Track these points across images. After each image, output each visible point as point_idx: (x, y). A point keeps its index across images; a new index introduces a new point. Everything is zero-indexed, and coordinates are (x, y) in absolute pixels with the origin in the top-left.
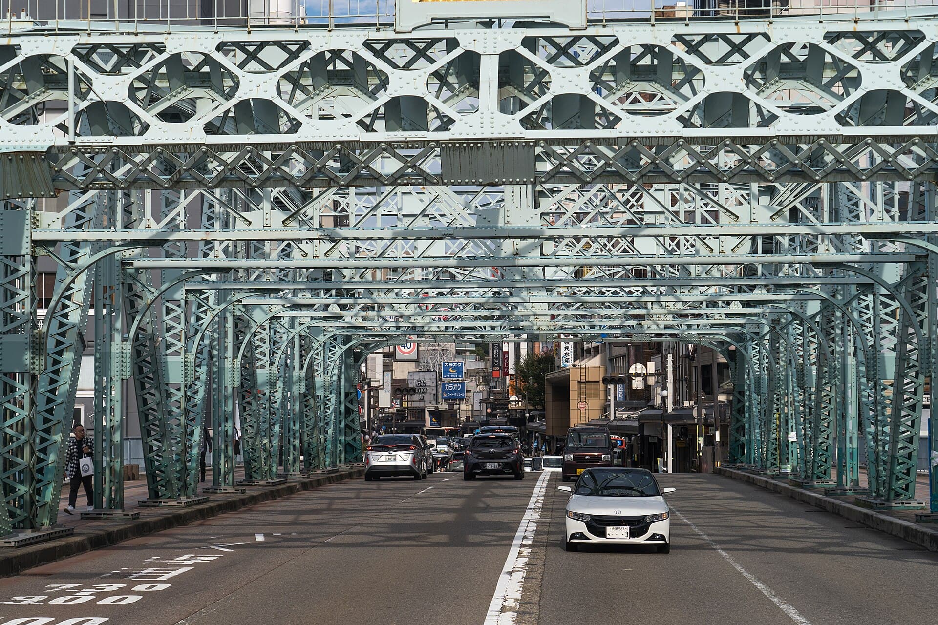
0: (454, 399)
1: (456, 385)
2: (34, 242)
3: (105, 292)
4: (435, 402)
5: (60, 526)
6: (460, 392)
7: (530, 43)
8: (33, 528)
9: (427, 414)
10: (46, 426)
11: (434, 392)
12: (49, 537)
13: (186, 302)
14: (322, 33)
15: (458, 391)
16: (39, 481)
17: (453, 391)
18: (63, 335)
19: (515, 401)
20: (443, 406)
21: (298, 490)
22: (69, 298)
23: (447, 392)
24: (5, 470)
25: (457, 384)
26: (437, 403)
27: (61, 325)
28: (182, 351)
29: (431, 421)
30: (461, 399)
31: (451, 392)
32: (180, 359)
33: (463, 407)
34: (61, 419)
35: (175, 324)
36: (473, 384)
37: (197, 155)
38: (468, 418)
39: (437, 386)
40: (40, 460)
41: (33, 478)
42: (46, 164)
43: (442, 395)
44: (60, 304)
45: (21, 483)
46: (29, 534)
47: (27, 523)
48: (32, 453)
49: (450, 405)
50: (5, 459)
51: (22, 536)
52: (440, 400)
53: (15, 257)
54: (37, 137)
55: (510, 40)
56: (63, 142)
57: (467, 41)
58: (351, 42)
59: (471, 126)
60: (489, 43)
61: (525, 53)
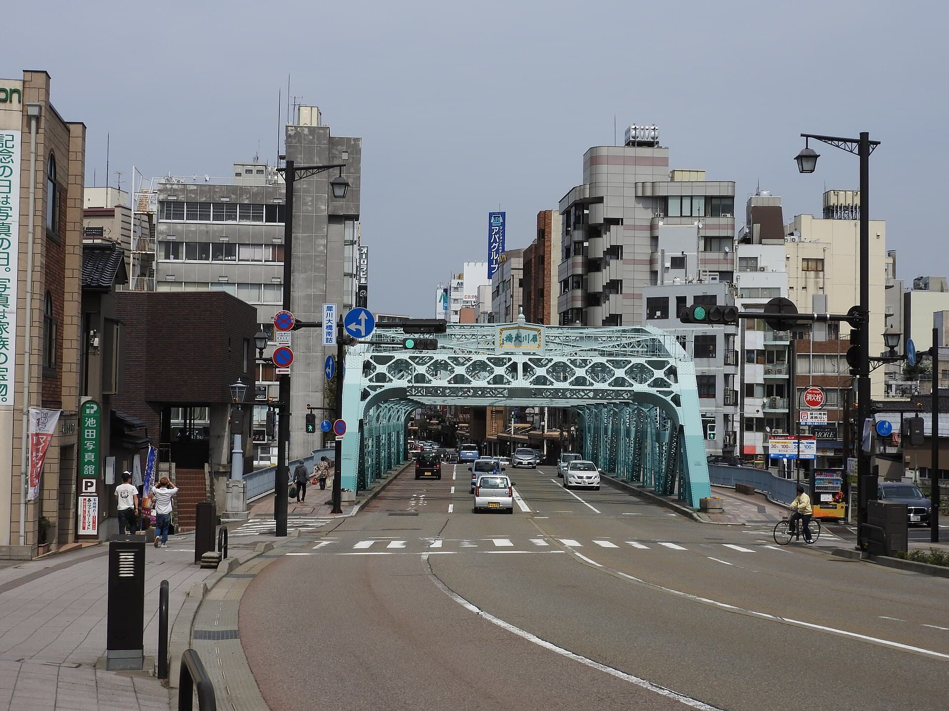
7: (531, 360)
14: (476, 355)
42: (407, 391)
54: (403, 383)
55: (526, 359)
56: (410, 385)
57: (514, 359)
58: (483, 358)
59: (515, 384)
60: (520, 360)
61: (529, 362)
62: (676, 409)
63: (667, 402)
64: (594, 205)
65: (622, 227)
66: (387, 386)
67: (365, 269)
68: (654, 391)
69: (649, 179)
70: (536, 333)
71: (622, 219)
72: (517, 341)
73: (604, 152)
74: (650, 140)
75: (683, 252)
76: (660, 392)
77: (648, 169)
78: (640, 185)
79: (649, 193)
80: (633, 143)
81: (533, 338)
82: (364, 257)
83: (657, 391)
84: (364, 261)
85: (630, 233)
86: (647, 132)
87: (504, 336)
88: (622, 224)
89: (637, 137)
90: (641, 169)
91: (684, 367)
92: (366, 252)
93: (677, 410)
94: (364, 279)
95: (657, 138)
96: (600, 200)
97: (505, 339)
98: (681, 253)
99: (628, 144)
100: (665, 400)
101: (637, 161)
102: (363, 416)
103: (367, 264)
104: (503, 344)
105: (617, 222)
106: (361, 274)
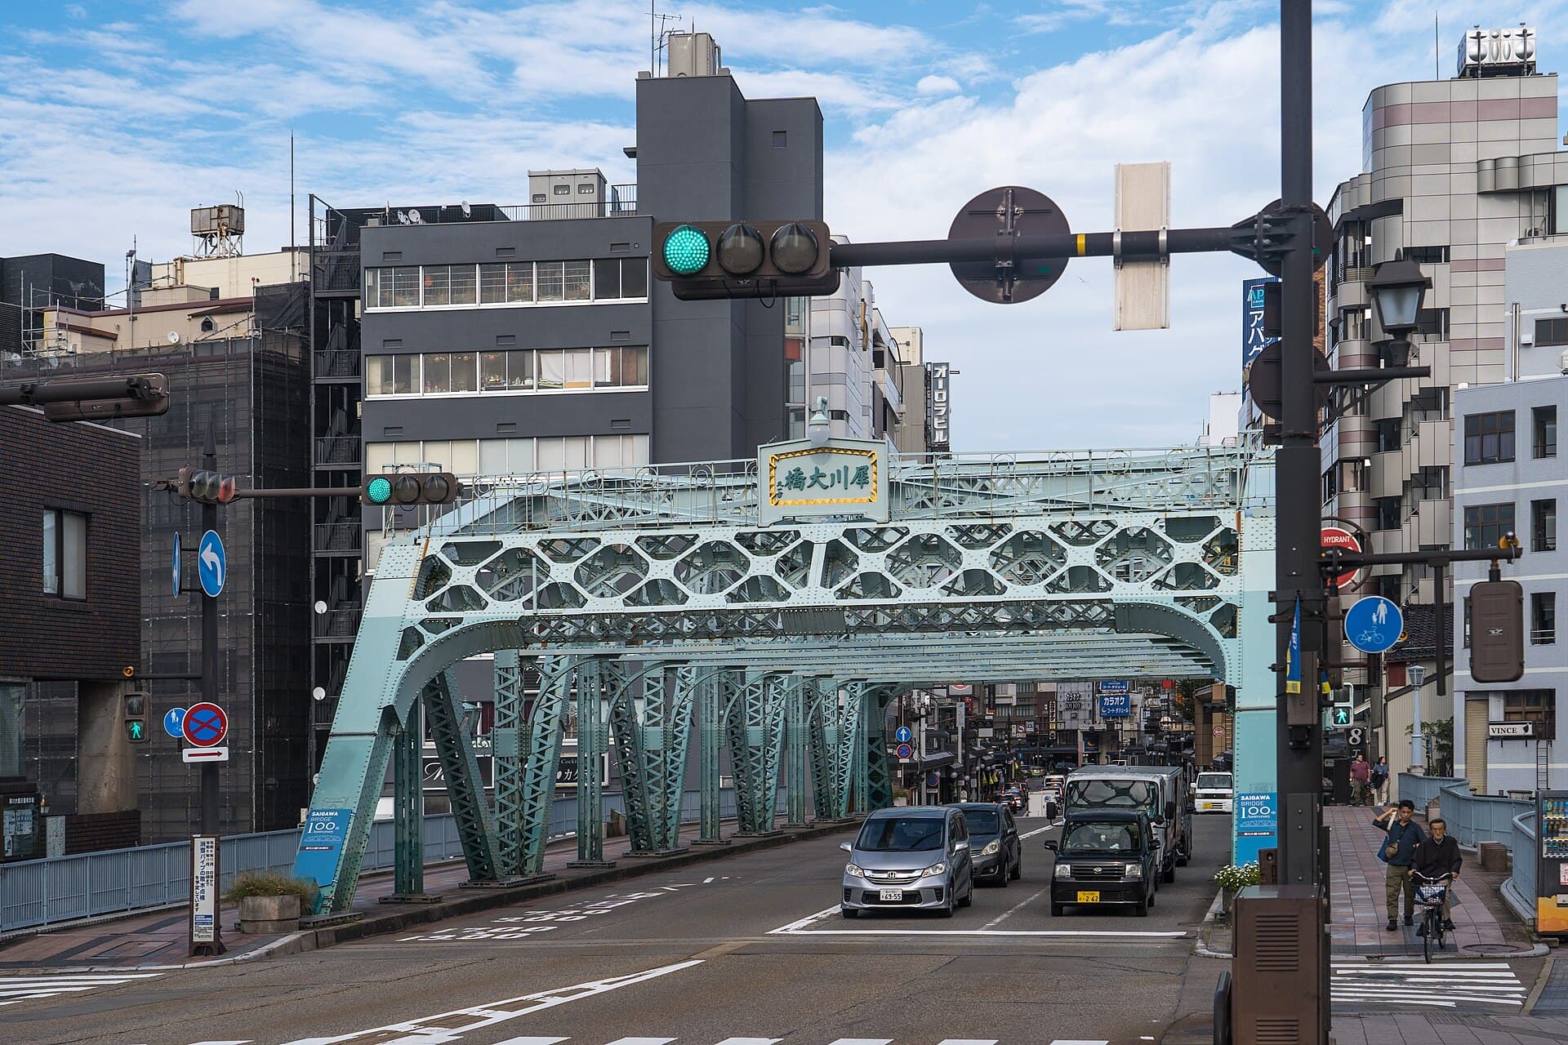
0: (1115, 716)
1: (1117, 699)
2: (520, 657)
3: (586, 681)
4: (1091, 721)
5: (545, 872)
6: (1123, 707)
7: (850, 534)
8: (522, 874)
9: (1080, 736)
10: (534, 795)
11: (1091, 708)
12: (535, 881)
13: (665, 679)
14: (708, 528)
15: (1120, 706)
16: (528, 838)
17: (1115, 707)
18: (547, 722)
19: (1168, 723)
20: (1101, 726)
21: (794, 841)
22: (553, 693)
23: (1106, 707)
24: (501, 831)
25: (1120, 696)
26: (1094, 722)
27: (546, 715)
28: (662, 722)
29: (1086, 745)
30: (1124, 716)
31: (1109, 706)
32: (660, 729)
33: (1127, 726)
34: (545, 790)
35: (656, 699)
36: (1140, 696)
37: (619, 620)
38: (1133, 741)
39: (1093, 700)
40: (529, 822)
41: (522, 836)
42: (517, 628)
43: (1101, 712)
44: (545, 698)
45: (513, 840)
46: (519, 878)
47: (518, 869)
48: (522, 817)
49: (1109, 724)
50: (501, 822)
51: (513, 880)
52: (1097, 717)
53: (507, 670)
54: (512, 610)
55: (836, 532)
56: (529, 613)
57: (806, 533)
58: (727, 535)
59: (801, 597)
60: (821, 534)
61: (845, 541)
62: (1221, 644)
63: (1201, 626)
64: (1381, 221)
65: (1447, 266)
66: (471, 617)
67: (944, 410)
68: (1165, 598)
69: (1510, 151)
70: (862, 461)
71: (1447, 248)
72: (817, 486)
73: (1404, 97)
74: (1514, 59)
75: (1563, 306)
76: (1184, 601)
77: (1510, 129)
78: (1488, 165)
79: (1510, 183)
80: (1477, 70)
81: (858, 476)
82: (941, 387)
83: (1176, 599)
84: (941, 395)
85: (1467, 278)
86: (1505, 42)
87: (781, 475)
88: (1447, 260)
89: (1484, 57)
90: (1490, 130)
91: (1261, 531)
92: (944, 375)
93: (1223, 648)
94: (942, 432)
95: (1530, 55)
96: (1395, 207)
97: (784, 483)
98: (1560, 310)
99: (1462, 75)
100: (1195, 621)
101: (1483, 111)
102: (393, 697)
103: (947, 401)
104: (780, 495)
105: (1434, 254)
106: (936, 421)
